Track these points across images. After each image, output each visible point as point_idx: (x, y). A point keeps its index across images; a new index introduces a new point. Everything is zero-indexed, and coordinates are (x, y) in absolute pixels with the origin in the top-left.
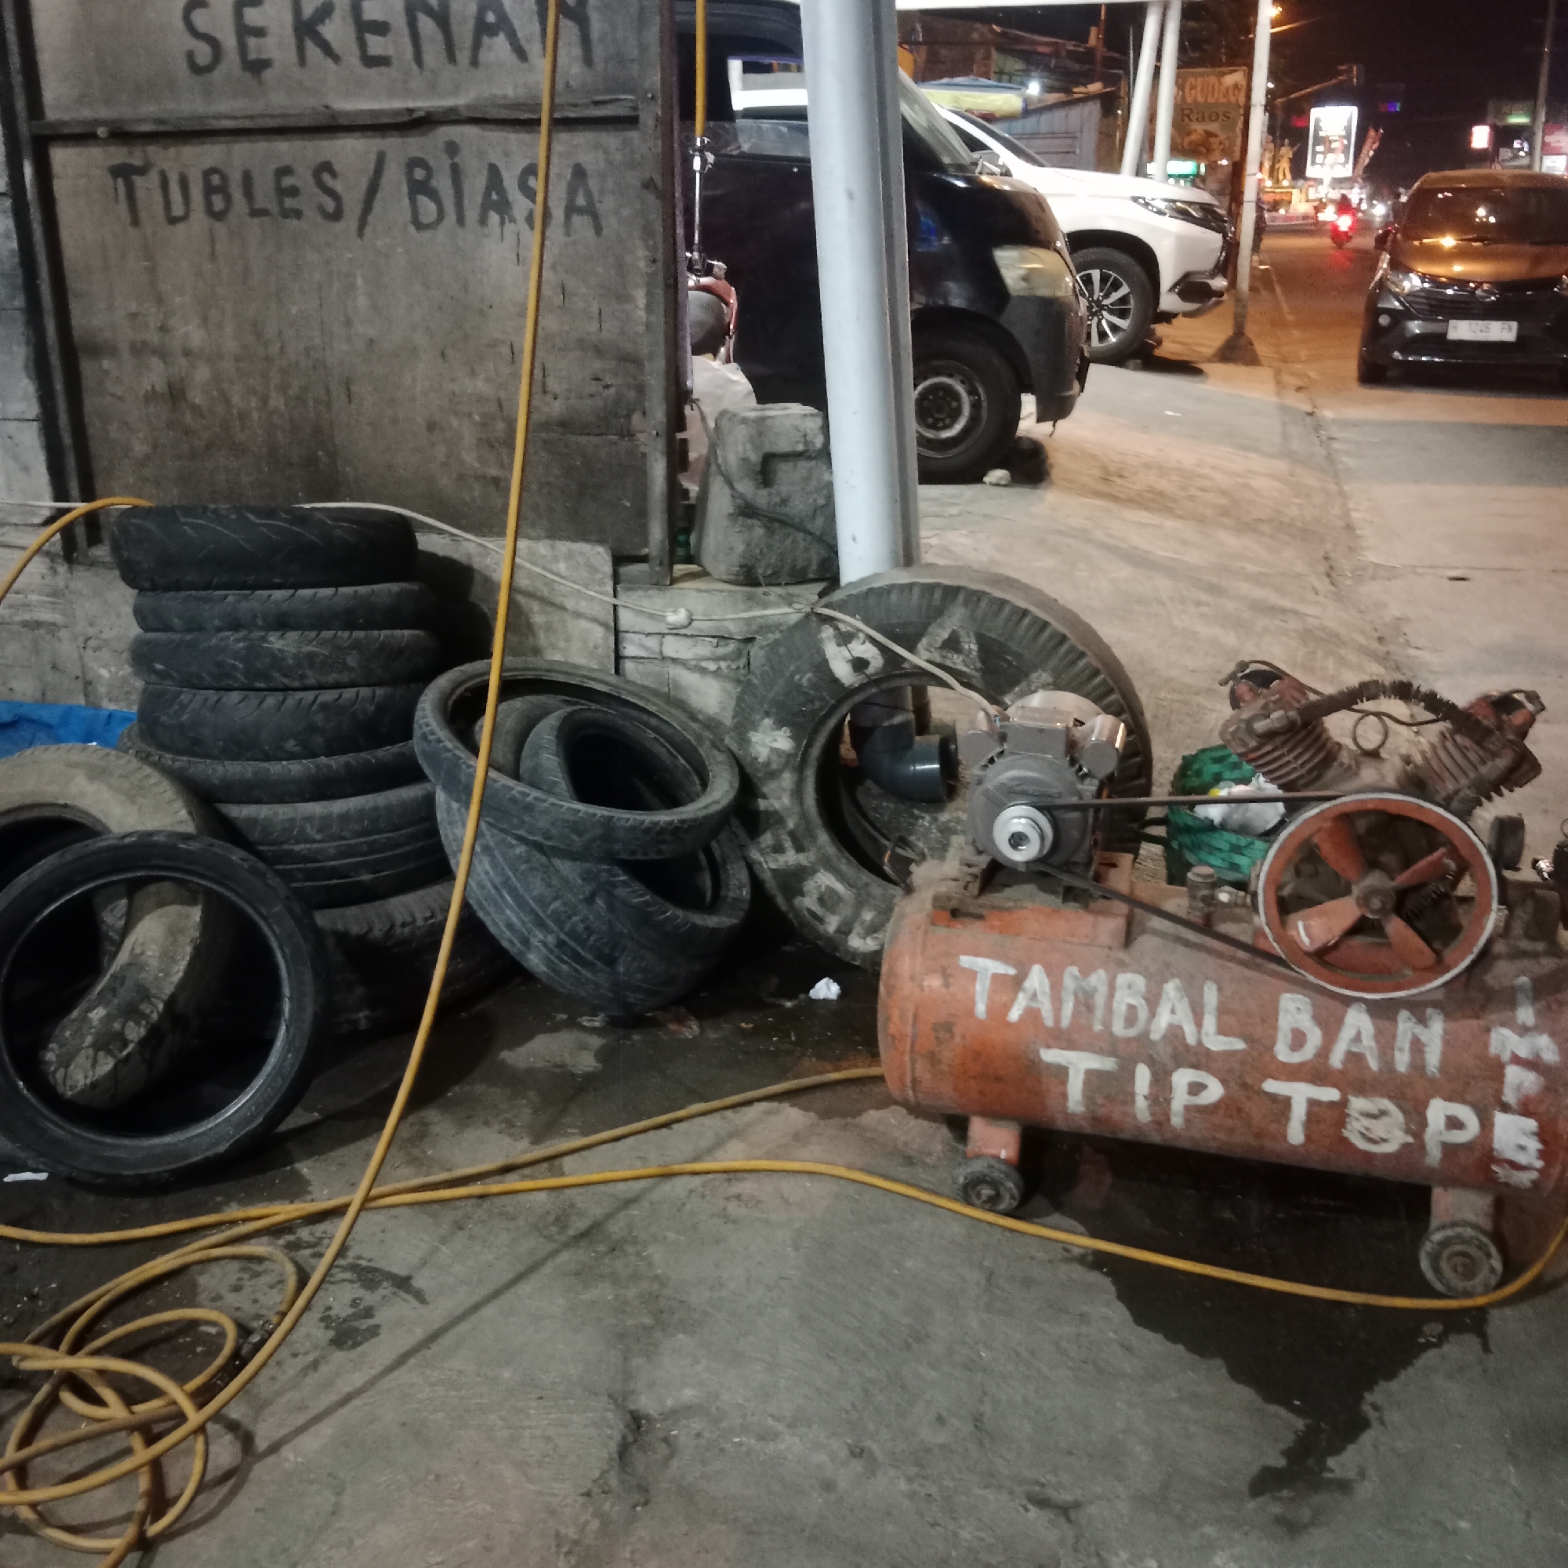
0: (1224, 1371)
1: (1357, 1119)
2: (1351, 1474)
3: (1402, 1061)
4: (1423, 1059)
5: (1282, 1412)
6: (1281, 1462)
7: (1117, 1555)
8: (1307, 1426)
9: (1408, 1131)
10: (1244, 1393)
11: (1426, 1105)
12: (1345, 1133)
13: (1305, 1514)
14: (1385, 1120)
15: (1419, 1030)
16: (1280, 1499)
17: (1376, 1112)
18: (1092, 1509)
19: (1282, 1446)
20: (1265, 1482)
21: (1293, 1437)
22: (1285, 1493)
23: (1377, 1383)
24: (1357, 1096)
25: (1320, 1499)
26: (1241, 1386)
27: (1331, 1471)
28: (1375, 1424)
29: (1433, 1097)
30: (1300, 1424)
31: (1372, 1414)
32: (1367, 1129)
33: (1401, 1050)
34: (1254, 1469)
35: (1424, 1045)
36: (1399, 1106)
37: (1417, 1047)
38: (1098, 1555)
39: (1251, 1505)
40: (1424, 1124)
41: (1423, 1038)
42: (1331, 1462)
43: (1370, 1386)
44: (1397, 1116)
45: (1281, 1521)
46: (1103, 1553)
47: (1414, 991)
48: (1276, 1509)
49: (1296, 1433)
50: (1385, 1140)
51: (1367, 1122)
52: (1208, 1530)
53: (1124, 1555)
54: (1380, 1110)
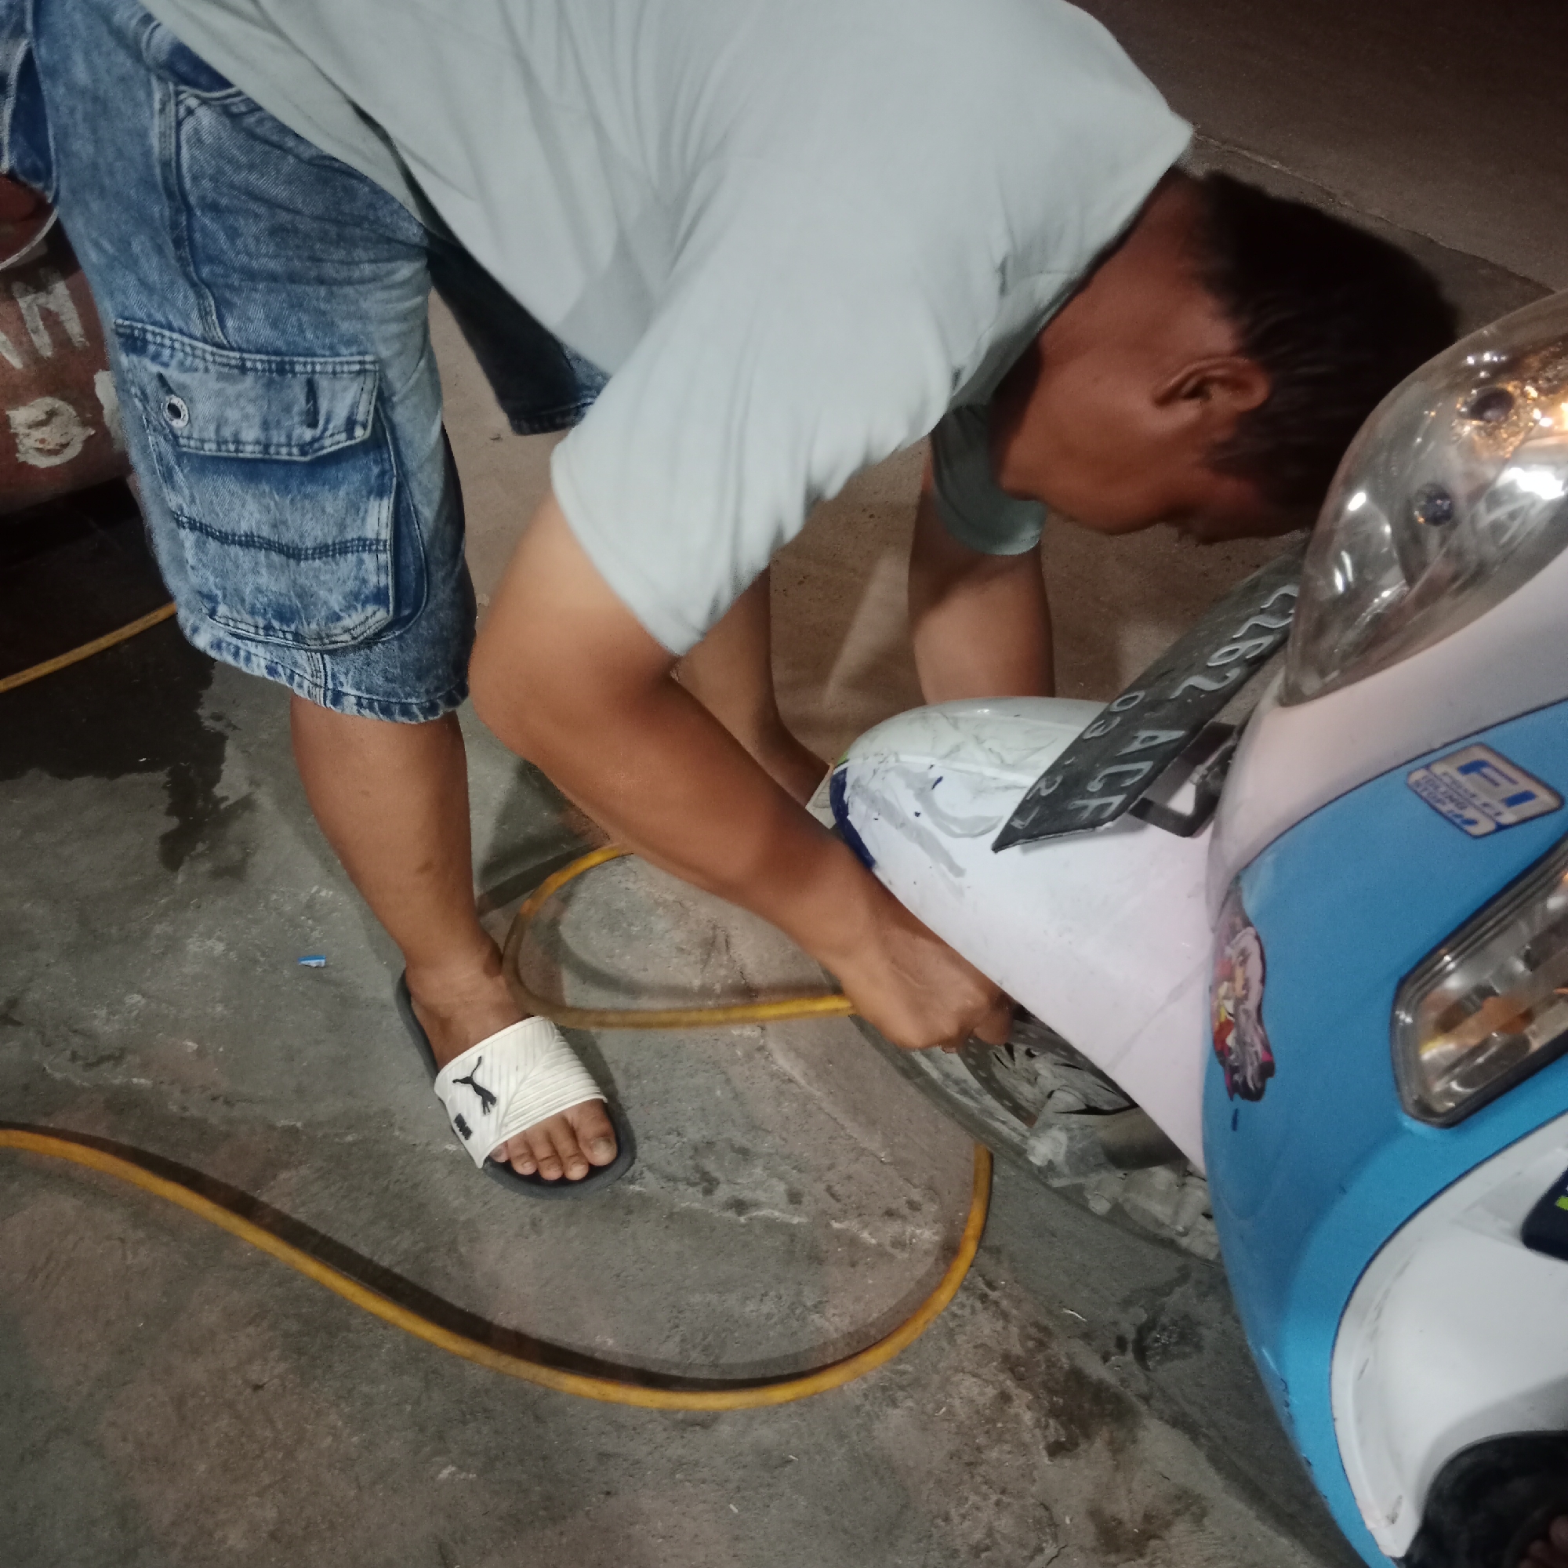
0: (47, 777)
1: (28, 435)
2: (245, 789)
3: (44, 343)
4: (65, 331)
5: (134, 777)
6: (174, 823)
7: (95, 1016)
8: (170, 774)
9: (85, 424)
10: (84, 786)
11: (91, 385)
12: (21, 458)
13: (233, 852)
14: (56, 421)
15: (42, 299)
16: (201, 855)
17: (43, 417)
18: (33, 996)
19: (163, 807)
20: (174, 851)
21: (165, 793)
22: (200, 847)
23: (201, 696)
24: (15, 408)
25: (236, 829)
26: (76, 780)
27: (225, 799)
28: (228, 732)
29: (95, 371)
30: (161, 777)
31: (218, 726)
32: (43, 441)
33: (36, 331)
34: (154, 848)
35: (57, 314)
36: (63, 399)
37: (51, 320)
38: (75, 1031)
39: (180, 878)
40: (98, 407)
41: (52, 307)
42: (219, 791)
43: (196, 701)
44: (68, 410)
45: (218, 873)
46: (76, 1027)
47: (25, 251)
48: (205, 866)
49: (164, 787)
50: (65, 446)
51: (37, 434)
52: (159, 929)
53: (103, 1013)
54: (47, 413)
